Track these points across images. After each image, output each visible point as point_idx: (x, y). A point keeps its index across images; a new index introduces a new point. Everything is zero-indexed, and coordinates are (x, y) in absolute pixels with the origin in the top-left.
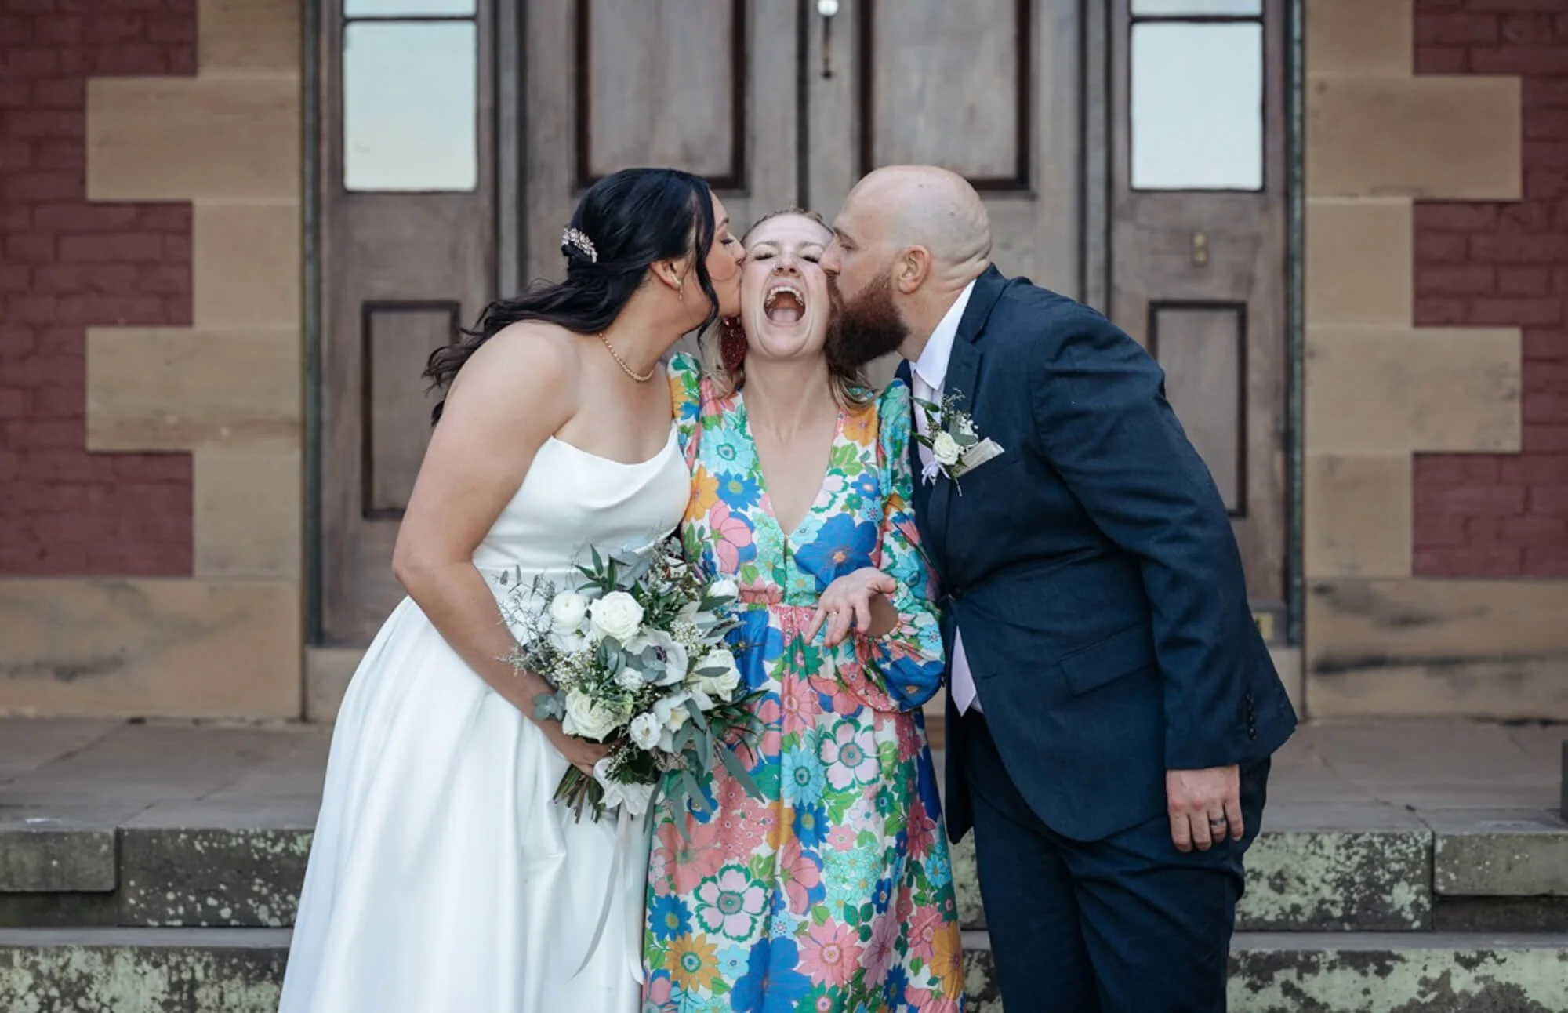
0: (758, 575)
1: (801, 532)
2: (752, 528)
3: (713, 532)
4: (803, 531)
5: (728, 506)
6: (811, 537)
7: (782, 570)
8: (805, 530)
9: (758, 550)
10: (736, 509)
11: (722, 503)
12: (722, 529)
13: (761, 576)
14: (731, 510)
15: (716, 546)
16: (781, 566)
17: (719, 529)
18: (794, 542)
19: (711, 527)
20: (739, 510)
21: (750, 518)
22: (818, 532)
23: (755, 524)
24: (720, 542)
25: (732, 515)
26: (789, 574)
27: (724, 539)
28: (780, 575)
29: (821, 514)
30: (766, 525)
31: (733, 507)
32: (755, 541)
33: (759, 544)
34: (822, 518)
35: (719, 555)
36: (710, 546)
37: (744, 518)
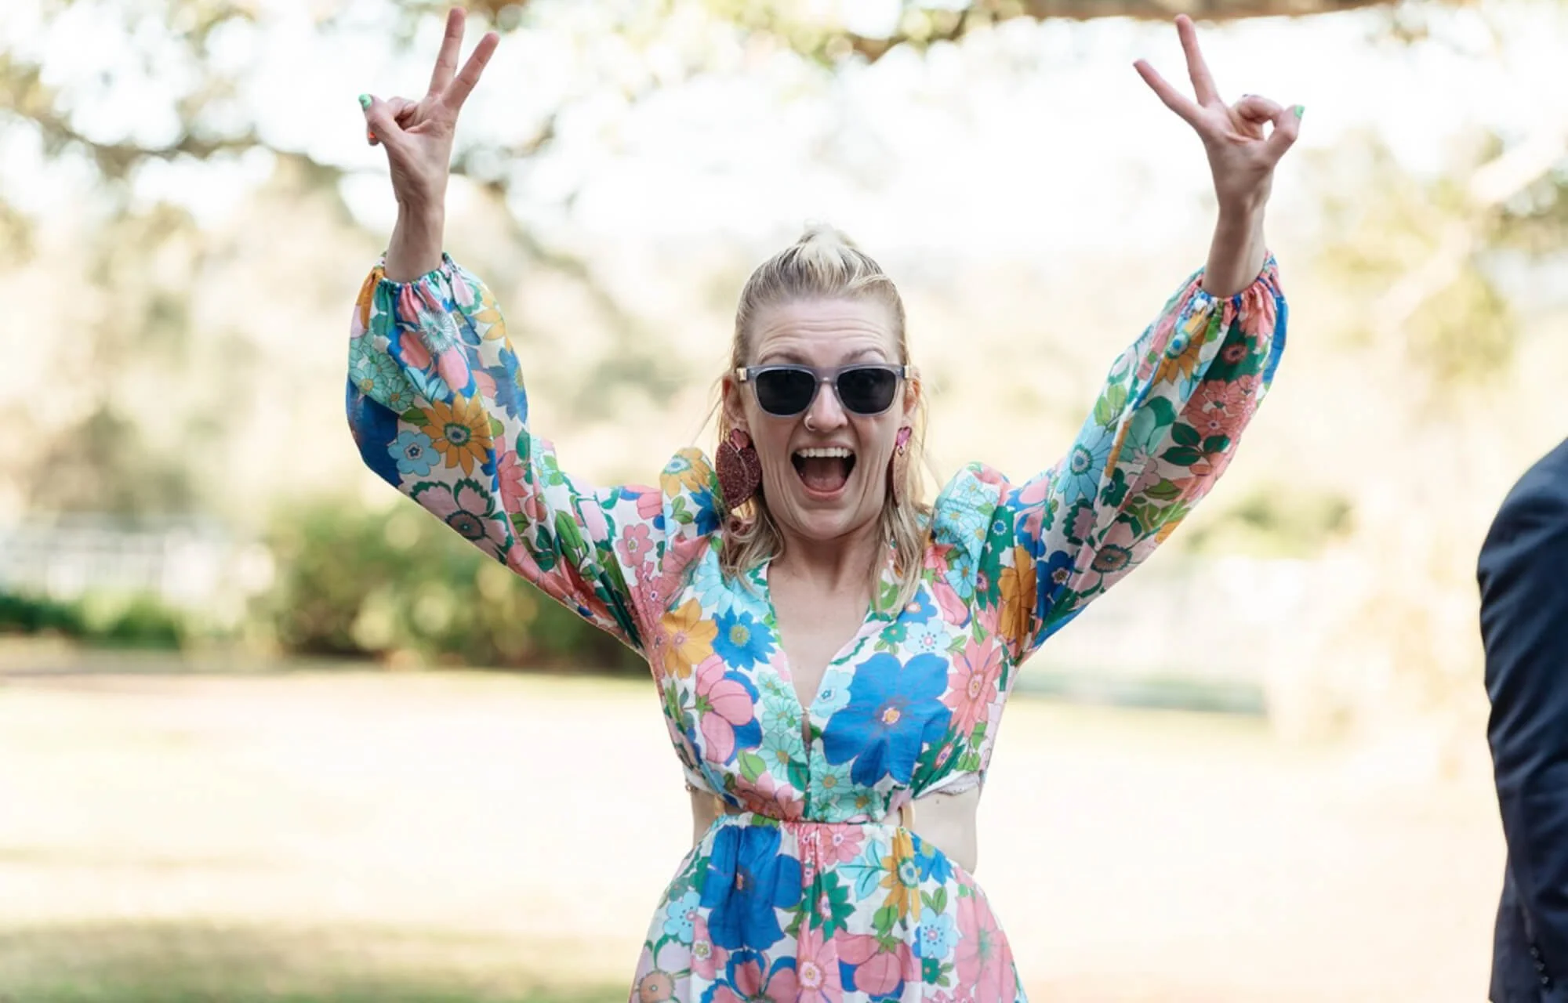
0: (765, 769)
1: (824, 697)
2: (755, 697)
3: (698, 699)
4: (827, 695)
5: (726, 662)
6: (842, 700)
7: (803, 765)
8: (829, 693)
9: (764, 732)
10: (735, 669)
11: (717, 658)
12: (712, 697)
13: (769, 771)
14: (729, 669)
15: (701, 722)
16: (801, 758)
17: (708, 695)
18: (817, 713)
19: (696, 692)
20: (741, 669)
21: (754, 682)
22: (849, 689)
23: (760, 690)
24: (709, 715)
25: (728, 676)
26: (813, 769)
27: (713, 710)
28: (799, 772)
29: (846, 664)
30: (777, 692)
31: (731, 665)
32: (758, 716)
33: (764, 720)
34: (849, 669)
35: (705, 735)
36: (691, 720)
37: (745, 681)
